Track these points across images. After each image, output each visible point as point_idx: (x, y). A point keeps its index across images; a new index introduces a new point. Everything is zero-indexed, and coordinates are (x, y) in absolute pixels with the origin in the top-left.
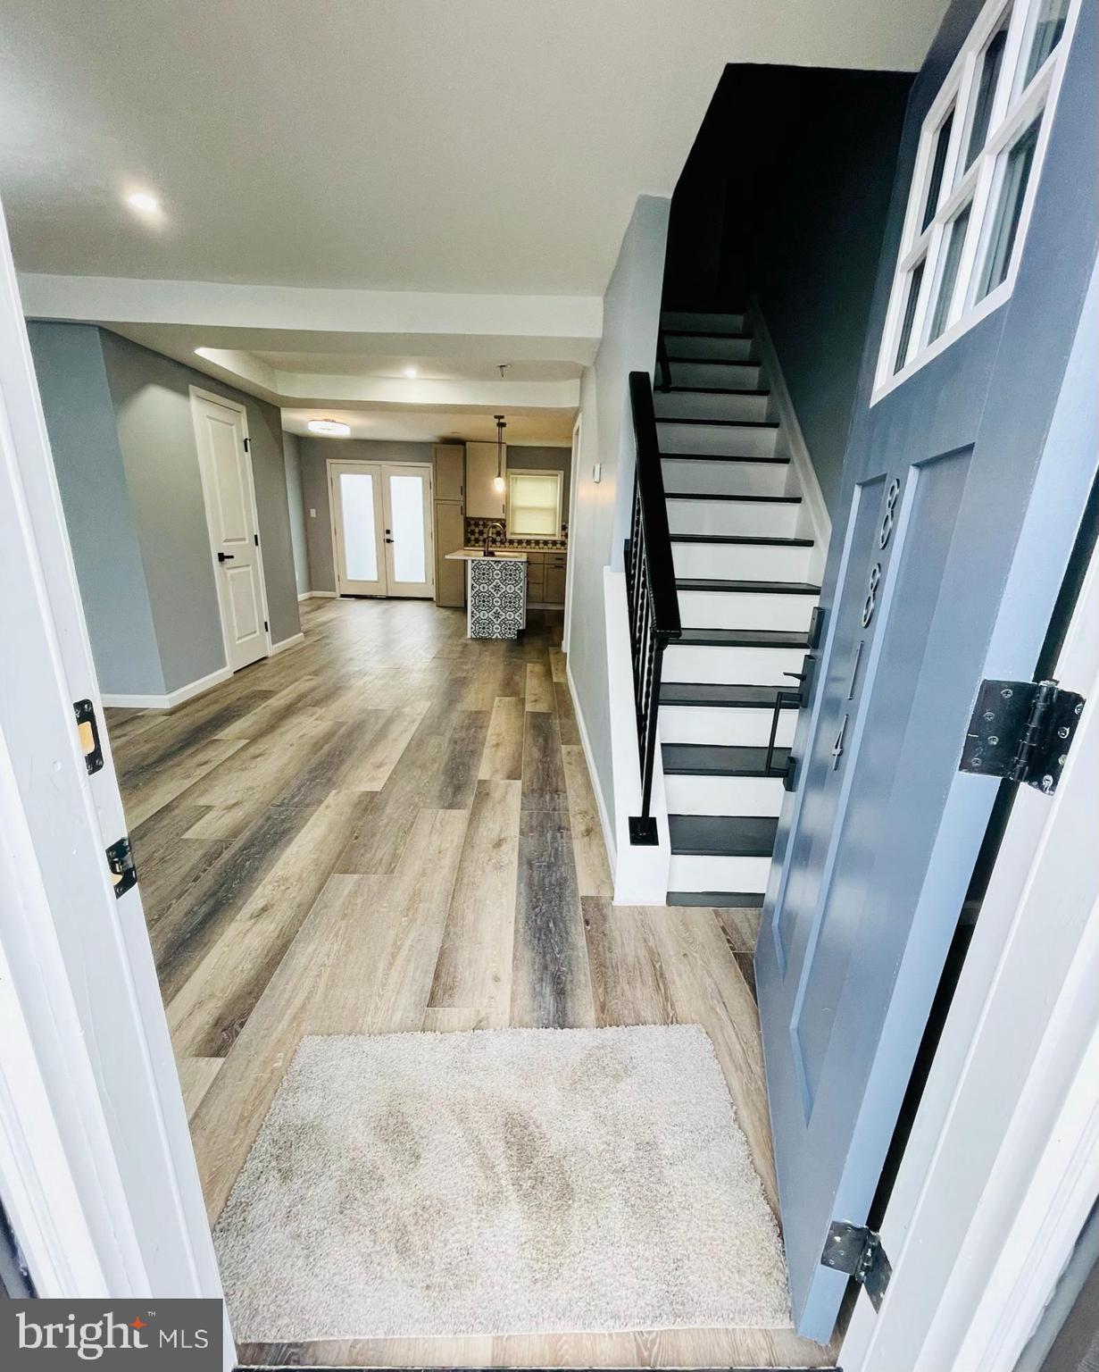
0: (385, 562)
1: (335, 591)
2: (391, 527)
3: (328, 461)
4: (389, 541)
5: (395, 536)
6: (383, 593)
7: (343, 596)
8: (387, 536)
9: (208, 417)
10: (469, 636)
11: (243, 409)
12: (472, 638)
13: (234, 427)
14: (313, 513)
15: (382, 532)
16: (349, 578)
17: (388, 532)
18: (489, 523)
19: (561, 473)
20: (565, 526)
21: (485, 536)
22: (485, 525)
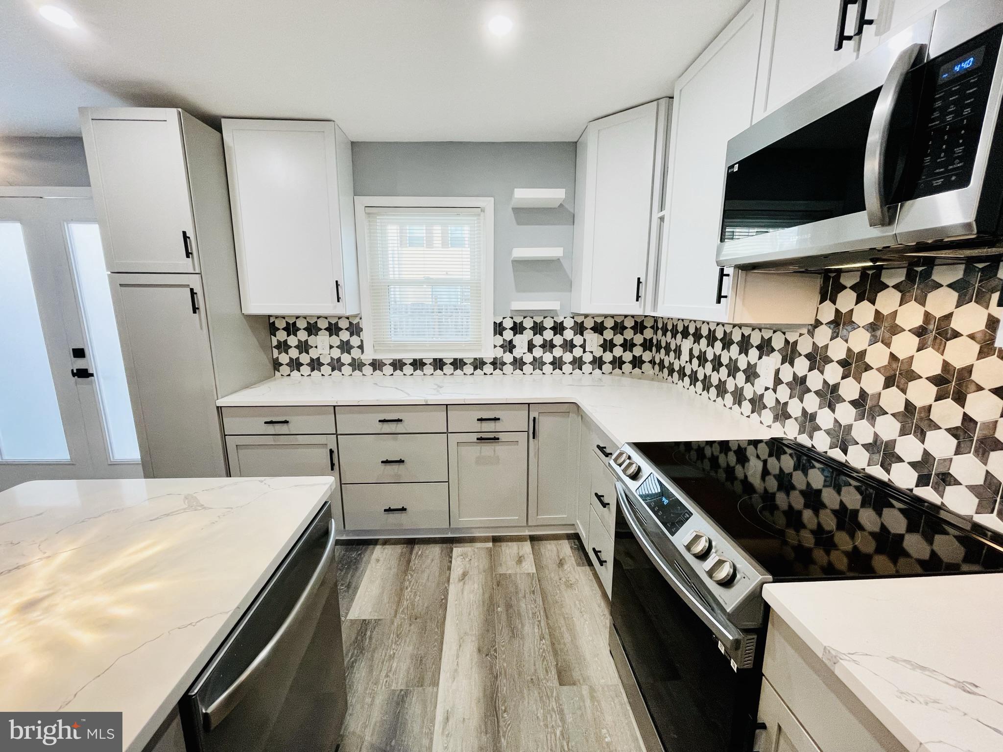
0: (82, 419)
2: (84, 337)
4: (84, 373)
5: (93, 362)
8: (80, 364)
15: (65, 353)
17: (79, 353)
18: (323, 324)
19: (487, 203)
20: (501, 324)
21: (313, 353)
22: (312, 329)
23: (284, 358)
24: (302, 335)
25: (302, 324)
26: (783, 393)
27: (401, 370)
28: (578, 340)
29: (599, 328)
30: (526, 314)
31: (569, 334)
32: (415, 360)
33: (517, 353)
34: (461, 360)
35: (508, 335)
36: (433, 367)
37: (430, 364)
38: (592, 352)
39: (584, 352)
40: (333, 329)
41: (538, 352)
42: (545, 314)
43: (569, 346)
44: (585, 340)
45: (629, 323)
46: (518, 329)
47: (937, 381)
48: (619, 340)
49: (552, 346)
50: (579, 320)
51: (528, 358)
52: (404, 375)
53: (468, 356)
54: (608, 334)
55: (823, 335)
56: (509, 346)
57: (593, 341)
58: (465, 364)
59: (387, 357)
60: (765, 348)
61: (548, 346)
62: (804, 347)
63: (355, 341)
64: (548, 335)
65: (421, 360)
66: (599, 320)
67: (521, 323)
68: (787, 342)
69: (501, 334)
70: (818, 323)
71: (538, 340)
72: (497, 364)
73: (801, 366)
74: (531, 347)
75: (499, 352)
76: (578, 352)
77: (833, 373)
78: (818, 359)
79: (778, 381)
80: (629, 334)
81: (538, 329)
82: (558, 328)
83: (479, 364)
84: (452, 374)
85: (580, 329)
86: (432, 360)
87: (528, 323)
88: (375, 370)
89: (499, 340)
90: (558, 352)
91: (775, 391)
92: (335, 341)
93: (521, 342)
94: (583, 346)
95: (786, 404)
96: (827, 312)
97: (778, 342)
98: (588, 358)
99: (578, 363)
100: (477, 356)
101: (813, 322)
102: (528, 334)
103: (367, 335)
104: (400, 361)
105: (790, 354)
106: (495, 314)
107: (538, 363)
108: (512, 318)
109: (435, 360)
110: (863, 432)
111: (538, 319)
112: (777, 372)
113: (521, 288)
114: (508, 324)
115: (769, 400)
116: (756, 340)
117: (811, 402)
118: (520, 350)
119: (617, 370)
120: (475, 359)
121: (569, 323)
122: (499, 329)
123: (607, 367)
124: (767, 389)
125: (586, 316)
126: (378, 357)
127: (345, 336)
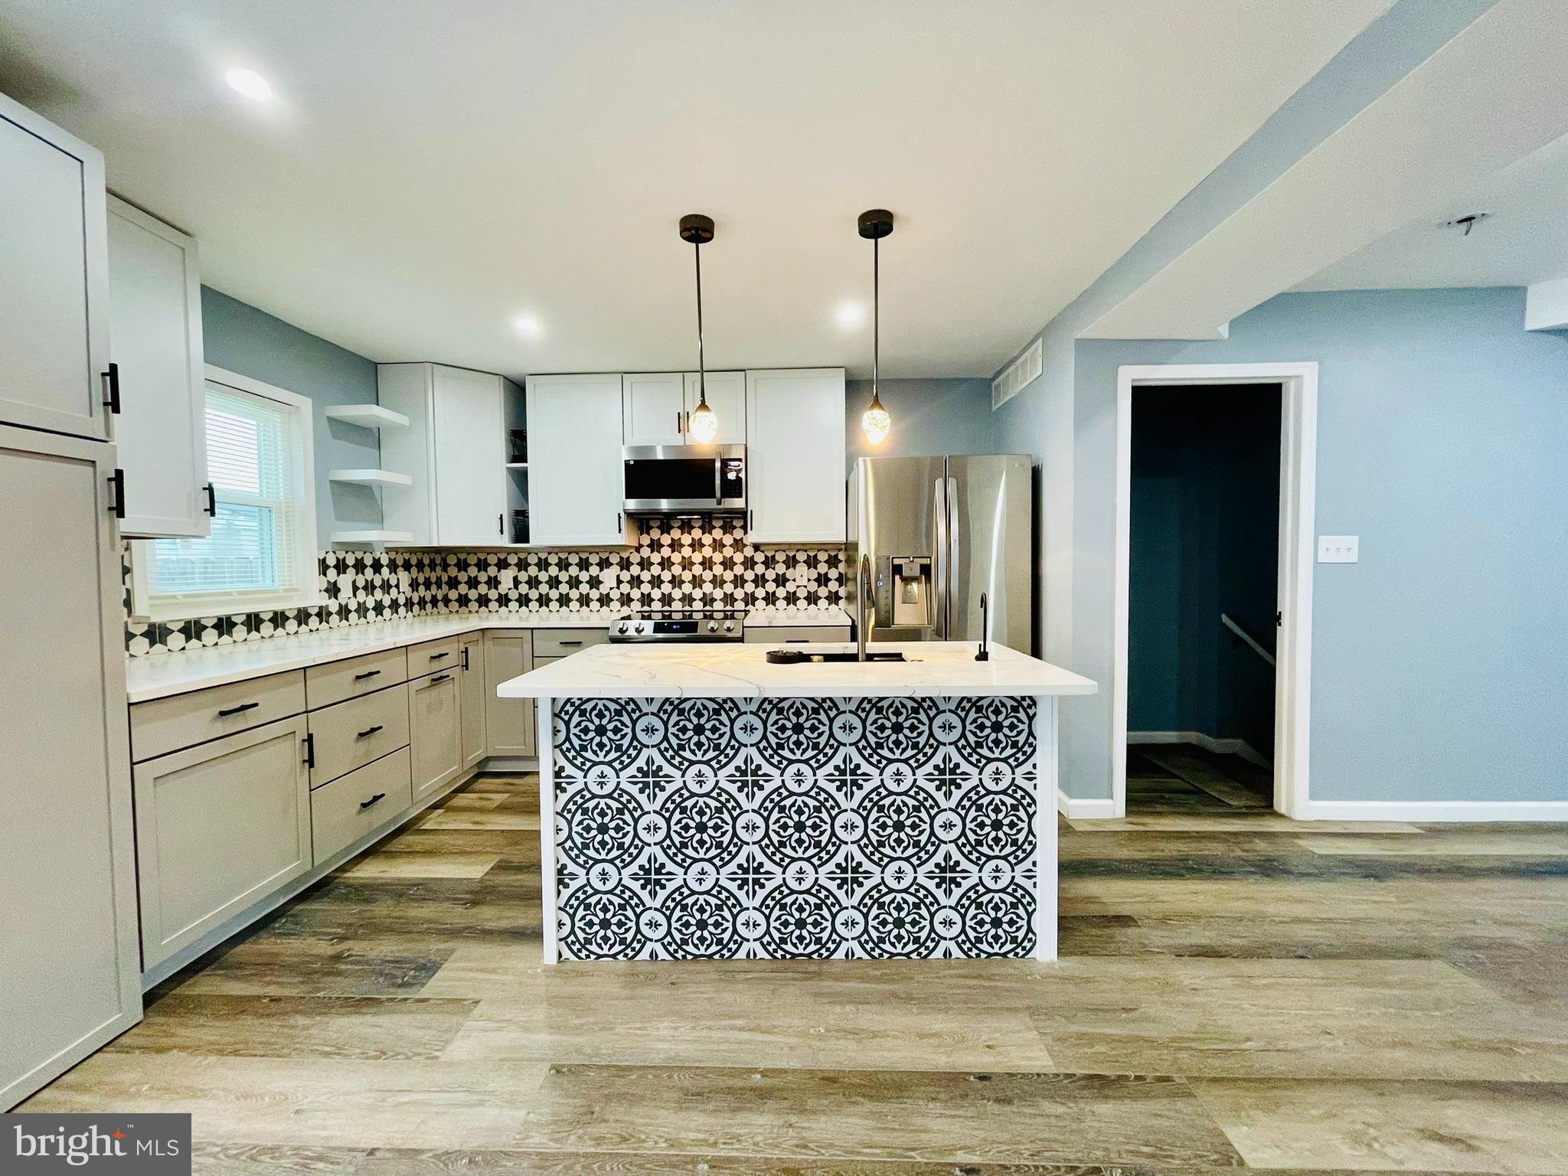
19: (305, 404)
20: (324, 560)
26: (625, 588)
27: (199, 638)
28: (393, 580)
29: (407, 566)
30: (349, 547)
31: (385, 573)
32: (220, 620)
33: (342, 598)
34: (283, 613)
35: (332, 574)
36: (245, 628)
37: (242, 624)
38: (404, 593)
39: (399, 593)
41: (361, 596)
42: (366, 547)
43: (386, 587)
44: (398, 579)
46: (341, 567)
47: (701, 564)
48: (421, 578)
49: (373, 587)
50: (393, 555)
51: (353, 604)
52: (204, 646)
53: (290, 606)
54: (413, 571)
55: (646, 552)
56: (333, 590)
57: (404, 577)
58: (288, 618)
59: (173, 616)
60: (604, 564)
61: (370, 588)
62: (635, 558)
64: (369, 574)
65: (229, 618)
66: (406, 556)
67: (344, 559)
68: (621, 558)
69: (325, 574)
70: (641, 546)
71: (361, 581)
72: (323, 614)
73: (635, 570)
74: (355, 589)
75: (324, 600)
76: (393, 593)
77: (656, 570)
78: (645, 564)
79: (619, 582)
80: (427, 570)
81: (360, 566)
82: (376, 566)
83: (303, 617)
84: (272, 636)
85: (393, 567)
86: (244, 617)
87: (350, 560)
88: (152, 644)
89: (324, 582)
90: (378, 594)
91: (618, 588)
93: (345, 581)
94: (397, 586)
95: (629, 594)
96: (645, 540)
97: (614, 559)
98: (402, 601)
99: (395, 605)
100: (301, 605)
101: (637, 545)
102: (351, 574)
103: (142, 580)
104: (197, 622)
105: (625, 565)
106: (320, 548)
107: (362, 610)
108: (334, 552)
109: (249, 616)
110: (677, 594)
111: (360, 555)
112: (618, 576)
113: (343, 517)
114: (331, 561)
115: (615, 595)
116: (594, 559)
117: (646, 588)
118: (345, 594)
119: (423, 611)
120: (299, 610)
121: (384, 560)
122: (323, 567)
123: (416, 609)
124: (611, 589)
125: (397, 550)
126: (157, 619)
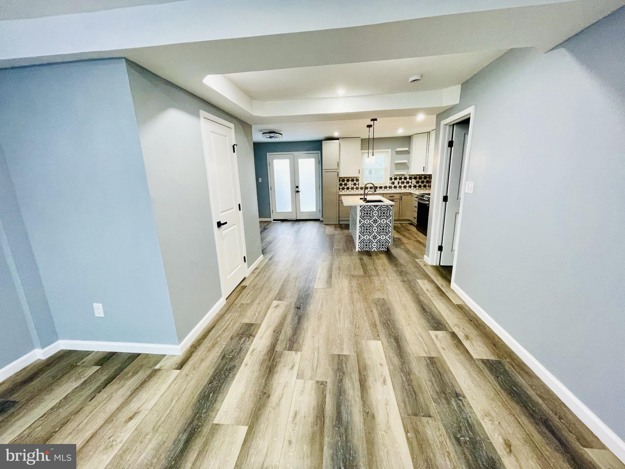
0: (296, 202)
1: (271, 218)
2: (299, 184)
3: (268, 154)
4: (298, 192)
5: (300, 189)
6: (294, 218)
7: (274, 220)
8: (297, 189)
9: (211, 131)
10: (357, 250)
11: (232, 125)
12: (359, 252)
13: (227, 137)
14: (260, 180)
15: (294, 187)
16: (277, 211)
17: (297, 187)
18: (350, 179)
19: (390, 150)
21: (348, 186)
22: (348, 180)
23: (341, 187)
24: (346, 182)
25: (346, 179)
28: (410, 181)
29: (415, 178)
30: (397, 175)
31: (408, 180)
33: (395, 185)
34: (382, 187)
35: (393, 180)
40: (353, 180)
42: (403, 175)
43: (408, 183)
44: (412, 181)
45: (423, 177)
46: (396, 179)
48: (420, 181)
49: (404, 183)
50: (411, 176)
51: (398, 186)
54: (418, 179)
56: (393, 183)
57: (414, 181)
61: (403, 183)
63: (357, 183)
64: (403, 180)
66: (415, 176)
67: (396, 177)
71: (400, 181)
72: (390, 187)
74: (399, 183)
75: (391, 185)
76: (410, 184)
80: (423, 179)
81: (400, 179)
82: (405, 178)
83: (386, 187)
84: (379, 190)
85: (410, 178)
87: (398, 177)
88: (361, 189)
89: (391, 182)
90: (405, 184)
92: (353, 183)
93: (396, 182)
94: (411, 183)
98: (413, 185)
99: (410, 187)
100: (385, 185)
102: (398, 180)
103: (359, 181)
104: (367, 187)
106: (390, 175)
107: (400, 187)
108: (394, 176)
111: (401, 176)
113: (397, 169)
114: (393, 178)
118: (396, 184)
119: (420, 188)
121: (408, 177)
122: (391, 179)
123: (417, 188)
125: (412, 175)
126: (362, 186)
127: (355, 182)
